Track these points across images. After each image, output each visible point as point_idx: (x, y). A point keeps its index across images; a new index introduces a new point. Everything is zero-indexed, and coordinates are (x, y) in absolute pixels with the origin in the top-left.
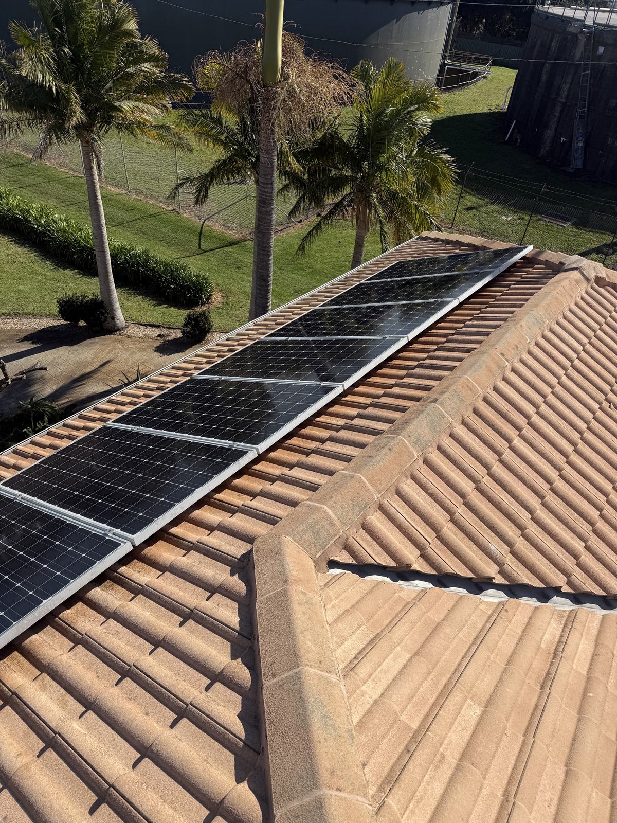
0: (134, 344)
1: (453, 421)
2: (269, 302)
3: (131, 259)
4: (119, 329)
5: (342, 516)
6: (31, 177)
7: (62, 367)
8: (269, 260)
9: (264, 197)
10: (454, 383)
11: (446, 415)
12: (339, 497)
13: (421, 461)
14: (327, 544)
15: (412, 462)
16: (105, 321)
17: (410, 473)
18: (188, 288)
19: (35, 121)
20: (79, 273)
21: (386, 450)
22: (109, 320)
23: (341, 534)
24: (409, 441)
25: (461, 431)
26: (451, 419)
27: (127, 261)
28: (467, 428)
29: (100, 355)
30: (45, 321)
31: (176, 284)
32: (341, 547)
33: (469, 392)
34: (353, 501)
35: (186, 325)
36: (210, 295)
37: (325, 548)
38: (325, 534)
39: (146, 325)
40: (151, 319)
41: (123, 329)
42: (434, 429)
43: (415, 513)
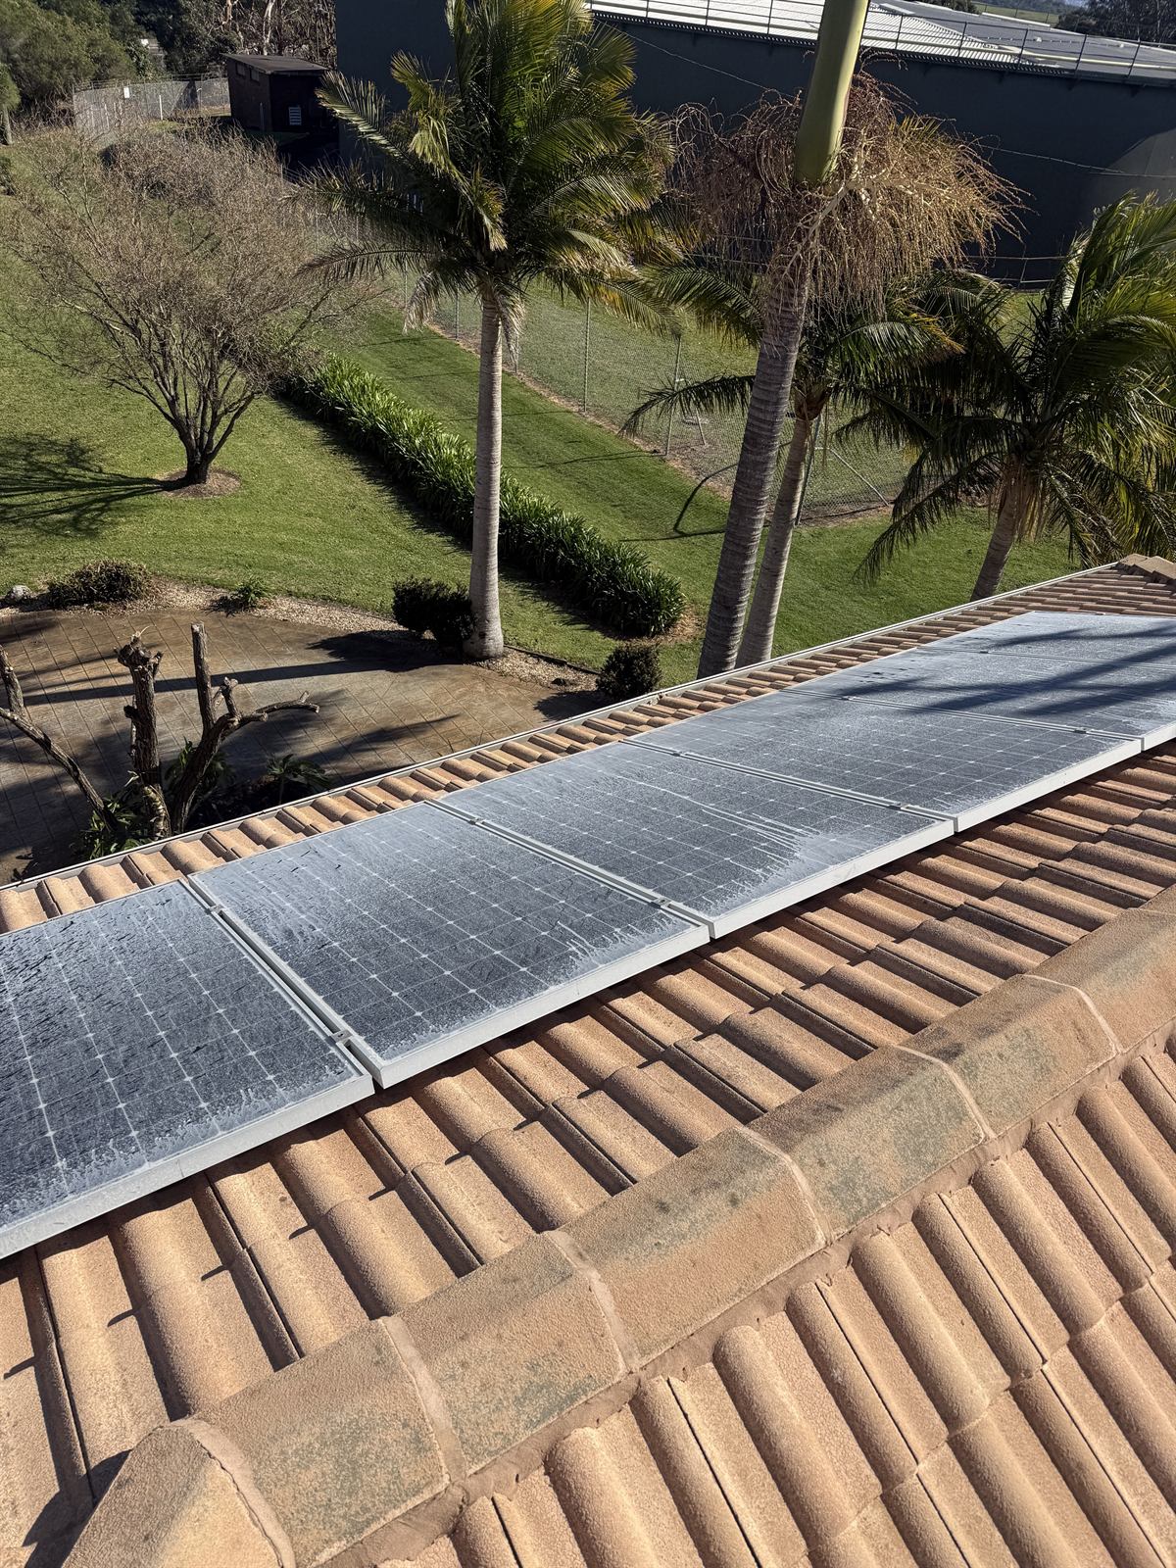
0: (508, 690)
1: (992, 1135)
2: (729, 656)
3: (548, 532)
4: (488, 657)
5: (473, 1417)
6: (425, 364)
7: (370, 709)
8: (745, 566)
9: (756, 430)
10: (1034, 1005)
11: (974, 1111)
12: (484, 1343)
13: (838, 1257)
14: (375, 1519)
15: (801, 1258)
16: (468, 637)
17: (785, 1294)
18: (635, 600)
19: (409, 254)
20: (453, 543)
21: (716, 1201)
22: (476, 637)
23: (440, 1488)
24: (814, 1182)
25: (1017, 1176)
26: (985, 1130)
27: (541, 534)
28: (1039, 1164)
29: (443, 697)
30: (369, 620)
31: (616, 589)
32: (436, 1527)
33: (1078, 1047)
34: (533, 1367)
35: (608, 669)
36: (675, 620)
37: (360, 1532)
38: (383, 1479)
39: (538, 657)
40: (552, 649)
41: (496, 657)
42: (917, 1152)
43: (759, 1448)
